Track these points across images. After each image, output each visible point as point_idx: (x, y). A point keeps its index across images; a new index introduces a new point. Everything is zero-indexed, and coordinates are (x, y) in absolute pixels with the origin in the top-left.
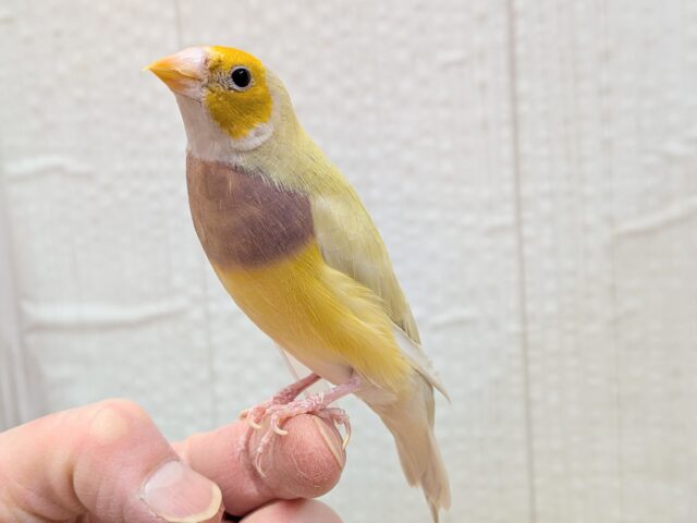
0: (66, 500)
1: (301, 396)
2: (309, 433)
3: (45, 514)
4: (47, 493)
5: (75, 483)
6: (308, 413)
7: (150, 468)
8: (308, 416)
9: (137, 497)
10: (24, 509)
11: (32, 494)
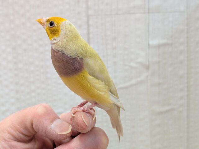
0: (31, 130)
1: (85, 105)
2: (79, 117)
3: (25, 134)
4: (26, 128)
5: (33, 125)
6: (82, 111)
7: (53, 121)
8: (82, 112)
9: (50, 128)
10: (20, 132)
11: (22, 129)
